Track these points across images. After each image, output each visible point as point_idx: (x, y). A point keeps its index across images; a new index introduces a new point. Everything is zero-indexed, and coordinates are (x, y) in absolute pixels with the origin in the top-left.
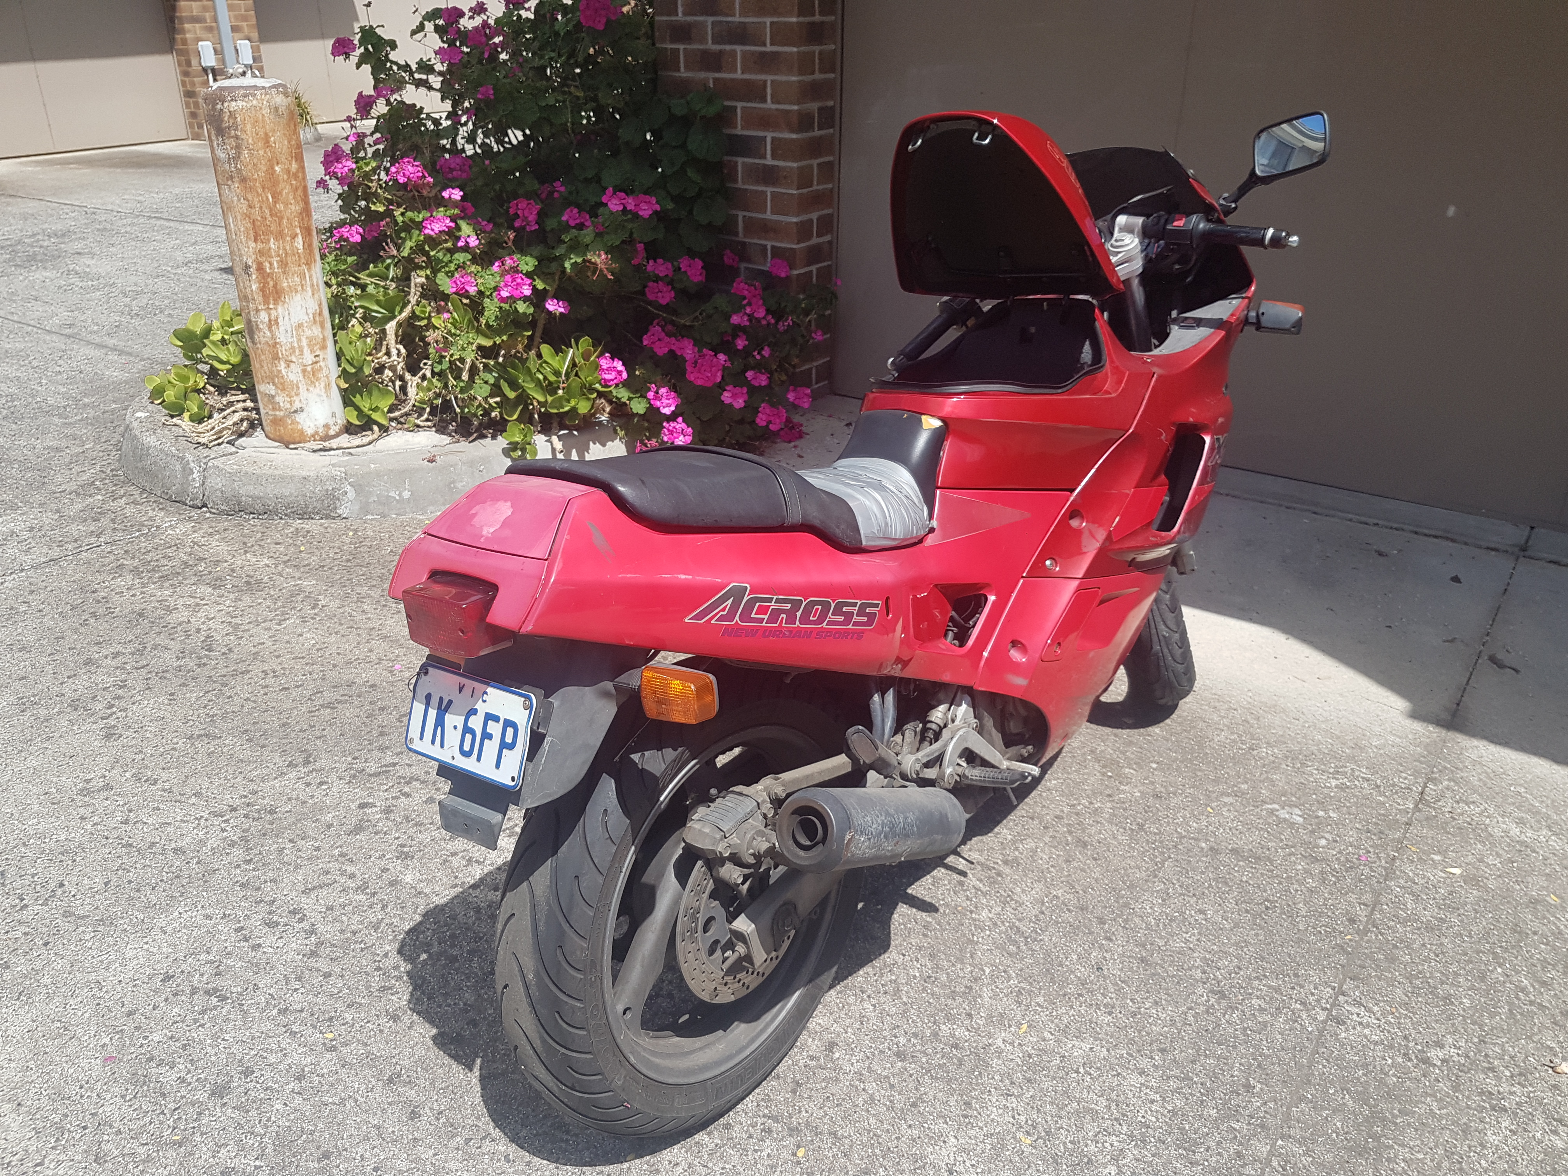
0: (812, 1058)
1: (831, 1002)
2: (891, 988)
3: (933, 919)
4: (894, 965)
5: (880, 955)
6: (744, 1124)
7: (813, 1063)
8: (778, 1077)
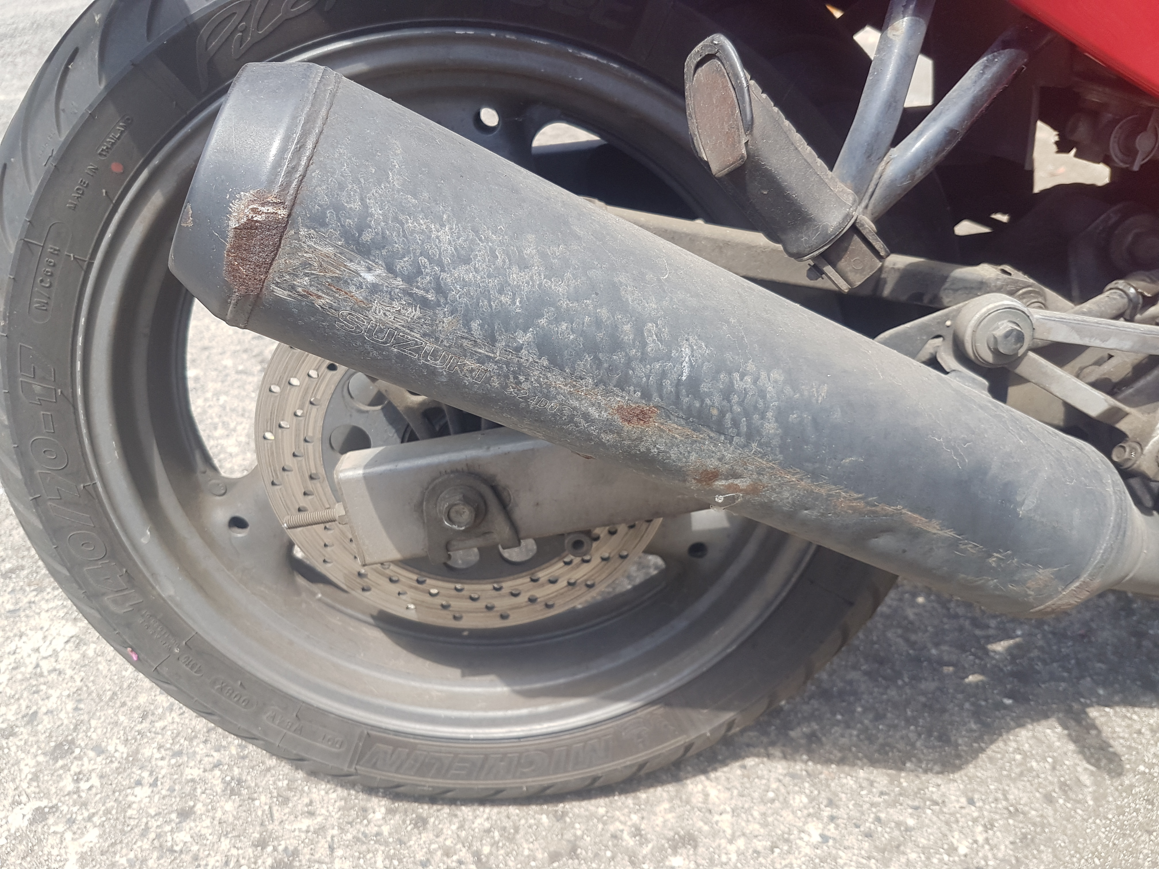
0: (637, 832)
1: (760, 778)
2: (884, 835)
3: (1096, 783)
4: (936, 803)
5: (926, 771)
6: (441, 839)
7: (629, 841)
8: (560, 817)
